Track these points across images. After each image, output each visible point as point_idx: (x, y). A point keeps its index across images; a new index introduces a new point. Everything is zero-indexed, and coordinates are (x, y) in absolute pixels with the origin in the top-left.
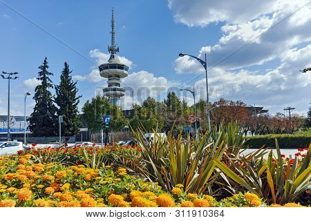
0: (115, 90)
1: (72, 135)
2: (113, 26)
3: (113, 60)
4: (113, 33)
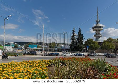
1: (82, 50)
2: (97, 13)
3: (97, 25)
4: (97, 15)
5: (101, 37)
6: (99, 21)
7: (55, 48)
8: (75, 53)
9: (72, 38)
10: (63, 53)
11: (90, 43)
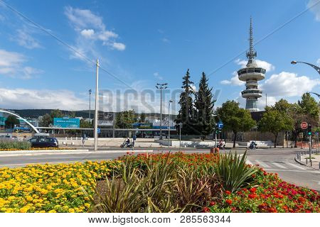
0: (252, 92)
1: (207, 134)
2: (251, 33)
3: (251, 64)
4: (251, 40)
5: (260, 96)
6: (256, 54)
7: (135, 127)
8: (189, 143)
9: (182, 100)
10: (155, 142)
11: (231, 114)
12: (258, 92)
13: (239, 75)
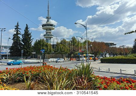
2: (48, 8)
3: (48, 22)
4: (48, 11)
5: (53, 37)
12: (51, 35)
13: (43, 26)
